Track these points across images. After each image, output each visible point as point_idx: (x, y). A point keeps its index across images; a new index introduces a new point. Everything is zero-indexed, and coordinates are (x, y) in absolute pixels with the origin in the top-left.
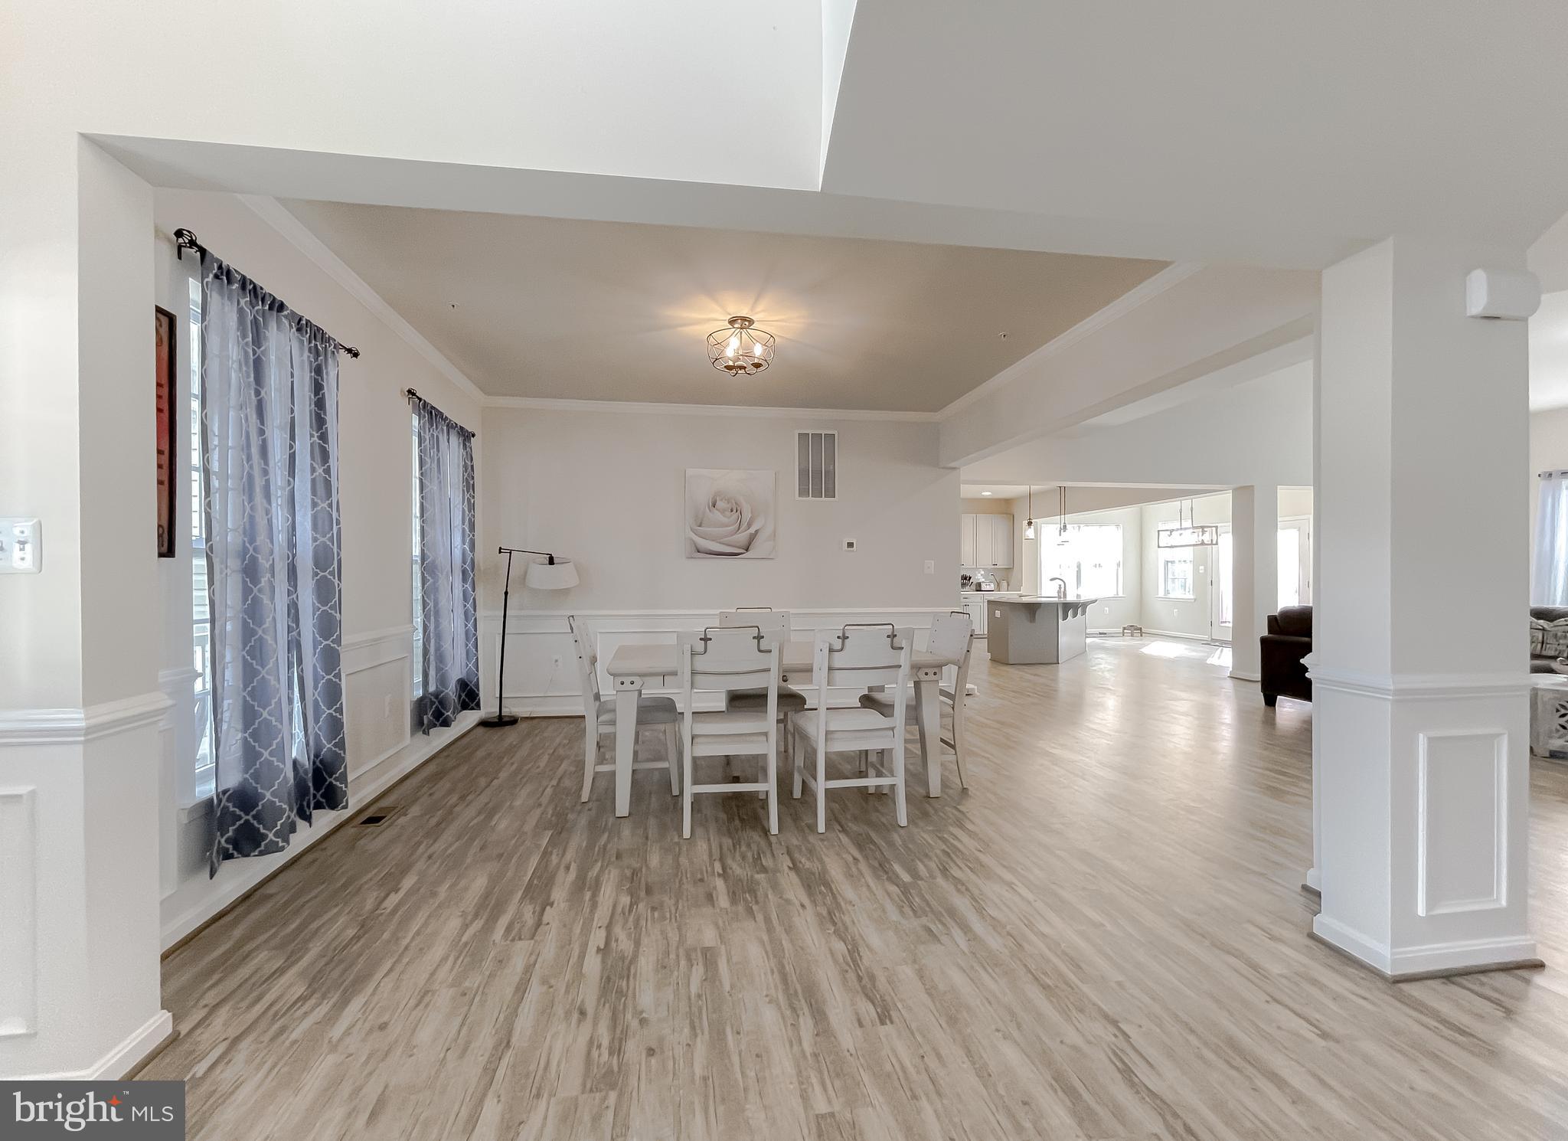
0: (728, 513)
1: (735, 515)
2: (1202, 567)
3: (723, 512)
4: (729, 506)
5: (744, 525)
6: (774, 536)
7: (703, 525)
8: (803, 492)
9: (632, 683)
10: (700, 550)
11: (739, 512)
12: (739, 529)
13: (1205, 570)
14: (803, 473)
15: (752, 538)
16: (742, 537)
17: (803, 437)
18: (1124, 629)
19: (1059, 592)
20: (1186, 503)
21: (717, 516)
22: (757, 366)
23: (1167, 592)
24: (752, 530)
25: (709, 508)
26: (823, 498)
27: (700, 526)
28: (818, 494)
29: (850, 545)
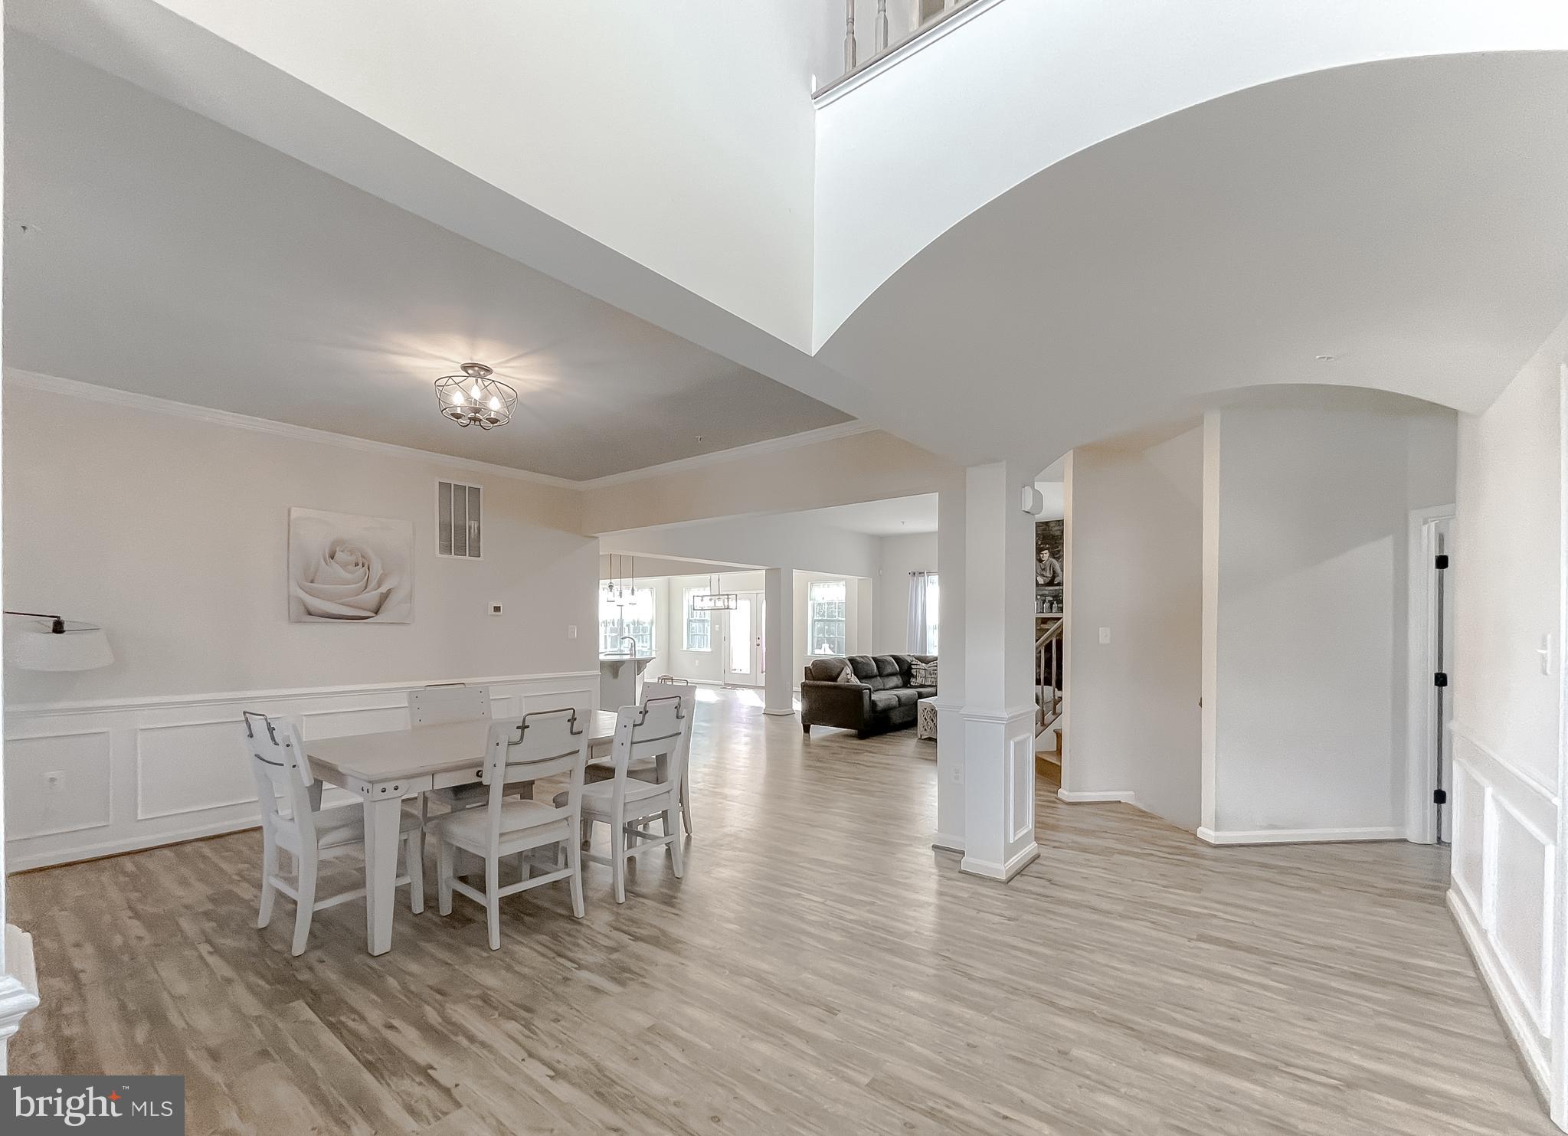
0: (352, 568)
1: (360, 571)
2: (717, 626)
3: (344, 566)
4: (353, 558)
5: (373, 584)
6: (410, 597)
7: (316, 581)
8: (446, 548)
9: (396, 788)
10: (312, 609)
11: (366, 566)
12: (366, 588)
13: (720, 628)
14: (445, 527)
15: (385, 597)
16: (371, 597)
17: (444, 487)
18: (659, 678)
19: (631, 650)
20: (715, 576)
21: (336, 569)
22: (494, 421)
23: (689, 646)
24: (383, 589)
25: (325, 560)
26: (467, 557)
27: (312, 582)
28: (461, 550)
29: (497, 609)
